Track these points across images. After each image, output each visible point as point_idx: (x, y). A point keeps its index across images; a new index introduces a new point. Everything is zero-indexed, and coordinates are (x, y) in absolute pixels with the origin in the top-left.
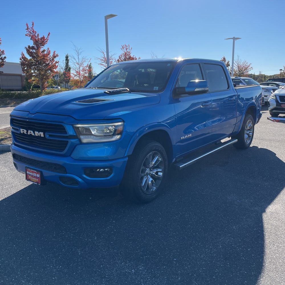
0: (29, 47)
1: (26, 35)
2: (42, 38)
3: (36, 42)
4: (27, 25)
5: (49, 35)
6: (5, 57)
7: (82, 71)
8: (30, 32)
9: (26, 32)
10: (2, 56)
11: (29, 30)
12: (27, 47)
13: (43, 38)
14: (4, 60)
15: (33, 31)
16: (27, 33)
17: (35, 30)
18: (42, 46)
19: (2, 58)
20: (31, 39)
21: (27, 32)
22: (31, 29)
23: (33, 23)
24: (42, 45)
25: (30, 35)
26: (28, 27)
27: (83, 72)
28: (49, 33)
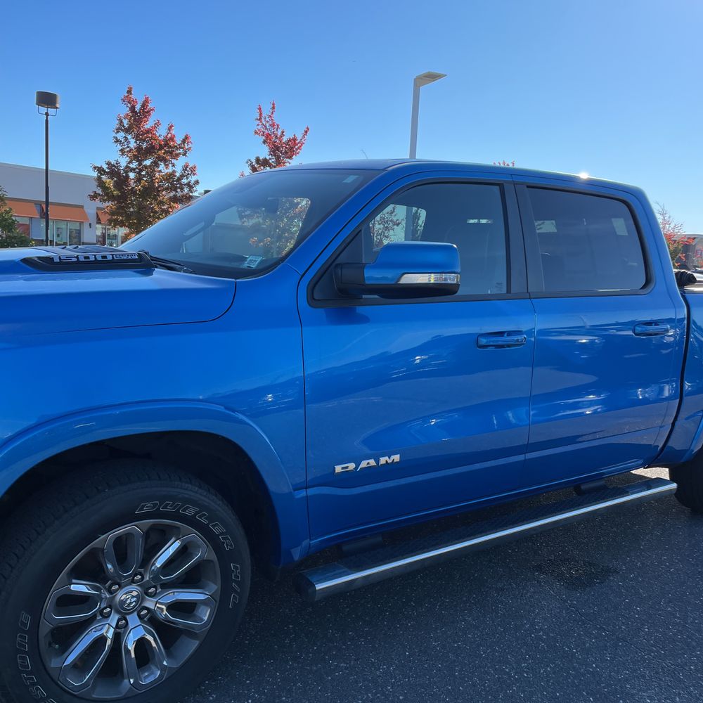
0: (258, 160)
1: (256, 133)
2: (290, 140)
3: (275, 150)
4: (260, 109)
5: (306, 132)
6: (197, 182)
7: (379, 224)
8: (266, 126)
9: (255, 126)
10: (190, 178)
11: (263, 120)
12: (254, 161)
13: (295, 139)
14: (195, 189)
15: (273, 125)
16: (259, 127)
17: (276, 122)
18: (288, 160)
19: (189, 182)
20: (264, 142)
21: (258, 125)
22: (267, 119)
23: (274, 104)
24: (288, 157)
25: (264, 132)
26: (261, 114)
27: (382, 226)
28: (308, 129)
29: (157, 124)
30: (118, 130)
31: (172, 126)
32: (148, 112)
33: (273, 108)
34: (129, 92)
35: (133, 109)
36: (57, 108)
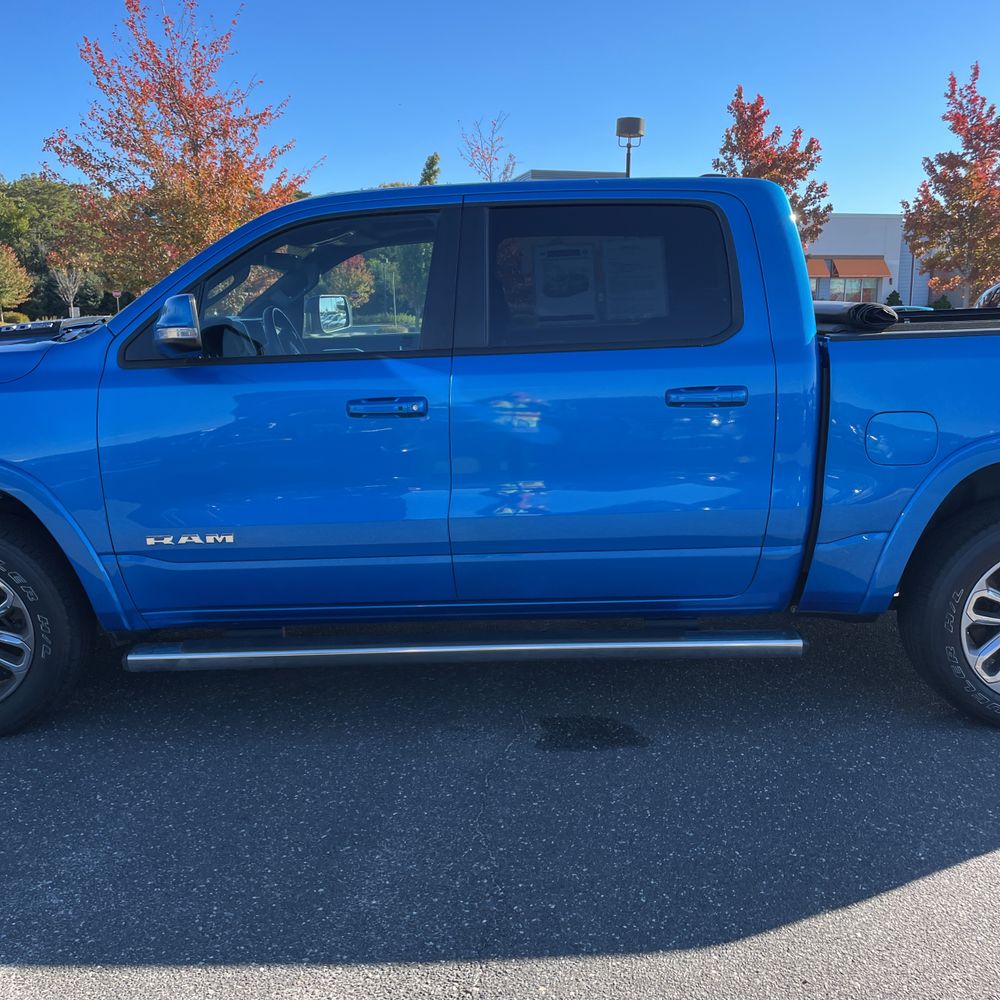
4: (952, 79)
8: (961, 104)
11: (957, 97)
16: (950, 108)
17: (980, 95)
21: (947, 104)
23: (977, 67)
29: (777, 133)
30: (723, 151)
31: (800, 132)
32: (761, 117)
33: (976, 73)
34: (739, 95)
35: (740, 118)
36: (641, 136)
